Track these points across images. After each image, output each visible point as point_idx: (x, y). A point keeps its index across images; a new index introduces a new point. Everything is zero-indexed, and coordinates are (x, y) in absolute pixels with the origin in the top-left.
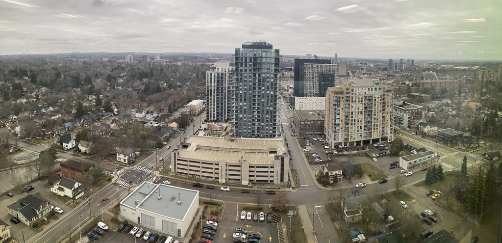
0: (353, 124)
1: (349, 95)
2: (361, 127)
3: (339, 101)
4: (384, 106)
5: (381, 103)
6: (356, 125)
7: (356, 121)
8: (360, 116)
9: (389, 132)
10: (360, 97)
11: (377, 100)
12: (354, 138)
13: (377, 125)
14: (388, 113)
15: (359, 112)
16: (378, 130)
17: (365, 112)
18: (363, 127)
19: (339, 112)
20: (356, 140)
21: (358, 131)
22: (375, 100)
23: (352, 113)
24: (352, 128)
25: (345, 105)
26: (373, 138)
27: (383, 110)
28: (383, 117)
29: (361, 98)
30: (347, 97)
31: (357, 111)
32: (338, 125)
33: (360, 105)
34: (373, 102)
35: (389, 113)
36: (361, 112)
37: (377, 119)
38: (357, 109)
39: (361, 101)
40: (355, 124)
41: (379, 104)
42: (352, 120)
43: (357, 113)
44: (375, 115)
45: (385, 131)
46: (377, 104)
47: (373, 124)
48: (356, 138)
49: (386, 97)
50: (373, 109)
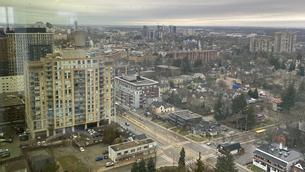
0: (60, 106)
1: (50, 70)
2: (70, 109)
3: (38, 78)
4: (101, 82)
5: (97, 79)
6: (64, 108)
7: (64, 102)
8: (68, 96)
9: (110, 114)
10: (67, 72)
11: (91, 75)
12: (62, 124)
13: (92, 106)
14: (107, 91)
15: (66, 91)
16: (95, 112)
17: (75, 90)
18: (73, 109)
19: (38, 92)
20: (65, 126)
21: (67, 114)
22: (89, 75)
23: (57, 92)
24: (57, 111)
25: (46, 84)
26: (87, 122)
27: (101, 87)
28: (101, 96)
29: (69, 73)
30: (49, 73)
31: (64, 89)
32: (39, 109)
33: (67, 82)
34: (86, 77)
35: (110, 90)
36: (70, 91)
37: (93, 98)
38: (64, 86)
39: (69, 77)
40: (61, 106)
41: (95, 80)
42: (57, 101)
43: (64, 92)
44: (89, 93)
45: (105, 113)
46: (91, 79)
47: (87, 104)
48: (64, 124)
49: (104, 70)
50: (86, 87)
